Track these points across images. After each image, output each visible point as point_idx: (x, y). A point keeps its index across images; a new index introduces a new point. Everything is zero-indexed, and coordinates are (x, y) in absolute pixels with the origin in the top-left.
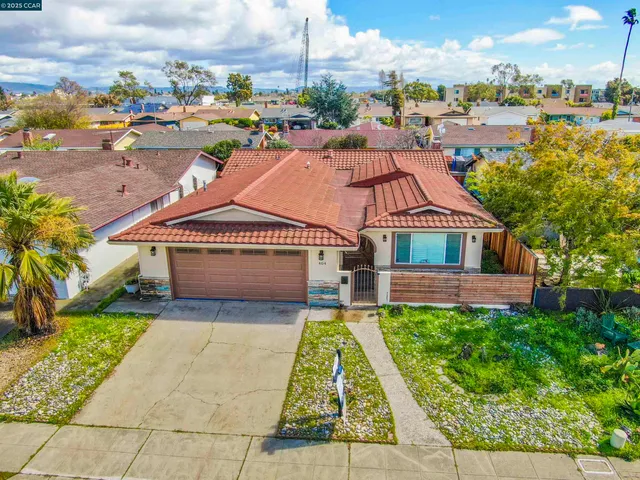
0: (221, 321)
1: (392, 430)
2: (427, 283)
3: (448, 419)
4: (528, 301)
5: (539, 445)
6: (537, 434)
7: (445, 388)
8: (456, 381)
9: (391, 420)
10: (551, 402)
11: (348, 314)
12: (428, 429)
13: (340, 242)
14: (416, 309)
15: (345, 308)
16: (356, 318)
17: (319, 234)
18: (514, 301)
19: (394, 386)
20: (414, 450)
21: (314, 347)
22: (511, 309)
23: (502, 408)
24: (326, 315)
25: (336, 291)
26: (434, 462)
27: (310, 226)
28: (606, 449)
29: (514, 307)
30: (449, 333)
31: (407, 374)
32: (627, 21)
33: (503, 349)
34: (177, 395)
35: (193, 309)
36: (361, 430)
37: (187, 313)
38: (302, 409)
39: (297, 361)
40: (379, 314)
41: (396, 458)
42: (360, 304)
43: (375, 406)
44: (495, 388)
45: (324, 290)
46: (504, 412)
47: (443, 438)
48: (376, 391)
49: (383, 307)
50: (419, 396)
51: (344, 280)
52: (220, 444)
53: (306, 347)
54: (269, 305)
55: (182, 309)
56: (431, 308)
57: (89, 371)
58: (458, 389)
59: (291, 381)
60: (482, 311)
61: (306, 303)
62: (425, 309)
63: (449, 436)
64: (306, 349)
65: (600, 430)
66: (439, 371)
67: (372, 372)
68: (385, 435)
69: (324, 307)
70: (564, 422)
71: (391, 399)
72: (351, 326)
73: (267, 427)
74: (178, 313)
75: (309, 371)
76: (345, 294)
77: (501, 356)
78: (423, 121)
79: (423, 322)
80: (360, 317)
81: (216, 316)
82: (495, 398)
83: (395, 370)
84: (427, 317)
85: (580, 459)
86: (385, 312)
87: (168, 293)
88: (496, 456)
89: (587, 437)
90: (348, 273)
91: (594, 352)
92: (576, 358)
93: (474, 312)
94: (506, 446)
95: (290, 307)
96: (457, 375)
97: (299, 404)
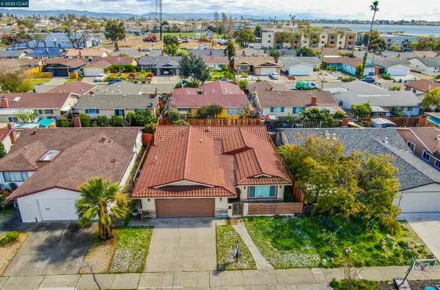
0: (181, 227)
1: (255, 265)
2: (262, 207)
3: (273, 260)
4: (301, 212)
5: (301, 266)
6: (300, 263)
7: (272, 250)
8: (275, 247)
9: (254, 262)
10: (306, 251)
11: (232, 221)
12: (266, 264)
13: (229, 194)
14: (258, 217)
15: (230, 218)
16: (236, 223)
17: (220, 191)
18: (296, 212)
19: (253, 249)
20: (262, 271)
21: (222, 236)
22: (295, 216)
23: (290, 255)
24: (223, 222)
25: (226, 212)
26: (269, 274)
27: (215, 187)
28: (320, 266)
29: (296, 215)
30: (272, 227)
31: (258, 245)
32: (373, 9)
33: (291, 233)
34: (177, 259)
35: (167, 222)
36: (245, 266)
37: (166, 224)
38: (223, 260)
39: (217, 243)
40: (244, 221)
41: (258, 274)
42: (236, 216)
43: (248, 257)
44: (288, 248)
45: (221, 211)
46: (290, 257)
47: (271, 266)
48: (248, 252)
49: (246, 217)
50: (263, 253)
51: (230, 208)
52: (200, 274)
53: (219, 237)
54: (199, 219)
55: (163, 222)
56: (264, 217)
57: (140, 253)
58: (275, 249)
59: (217, 251)
60: (284, 217)
61: (214, 217)
62: (262, 218)
63: (273, 265)
64: (219, 238)
65: (320, 260)
66: (269, 243)
67: (245, 245)
68: (253, 266)
69: (222, 218)
70: (309, 258)
71: (253, 255)
72: (234, 226)
73: (213, 267)
74: (162, 225)
75: (223, 247)
76: (230, 213)
77: (291, 236)
78: (249, 68)
79: (262, 223)
80: (237, 222)
81: (179, 225)
82: (287, 252)
83: (253, 244)
84: (263, 221)
85: (313, 269)
86: (246, 220)
87: (155, 216)
88: (287, 270)
89: (315, 262)
90: (231, 205)
91: (322, 232)
92: (316, 235)
93: (281, 217)
94: (291, 267)
95: (207, 219)
96: (275, 245)
97: (222, 259)
